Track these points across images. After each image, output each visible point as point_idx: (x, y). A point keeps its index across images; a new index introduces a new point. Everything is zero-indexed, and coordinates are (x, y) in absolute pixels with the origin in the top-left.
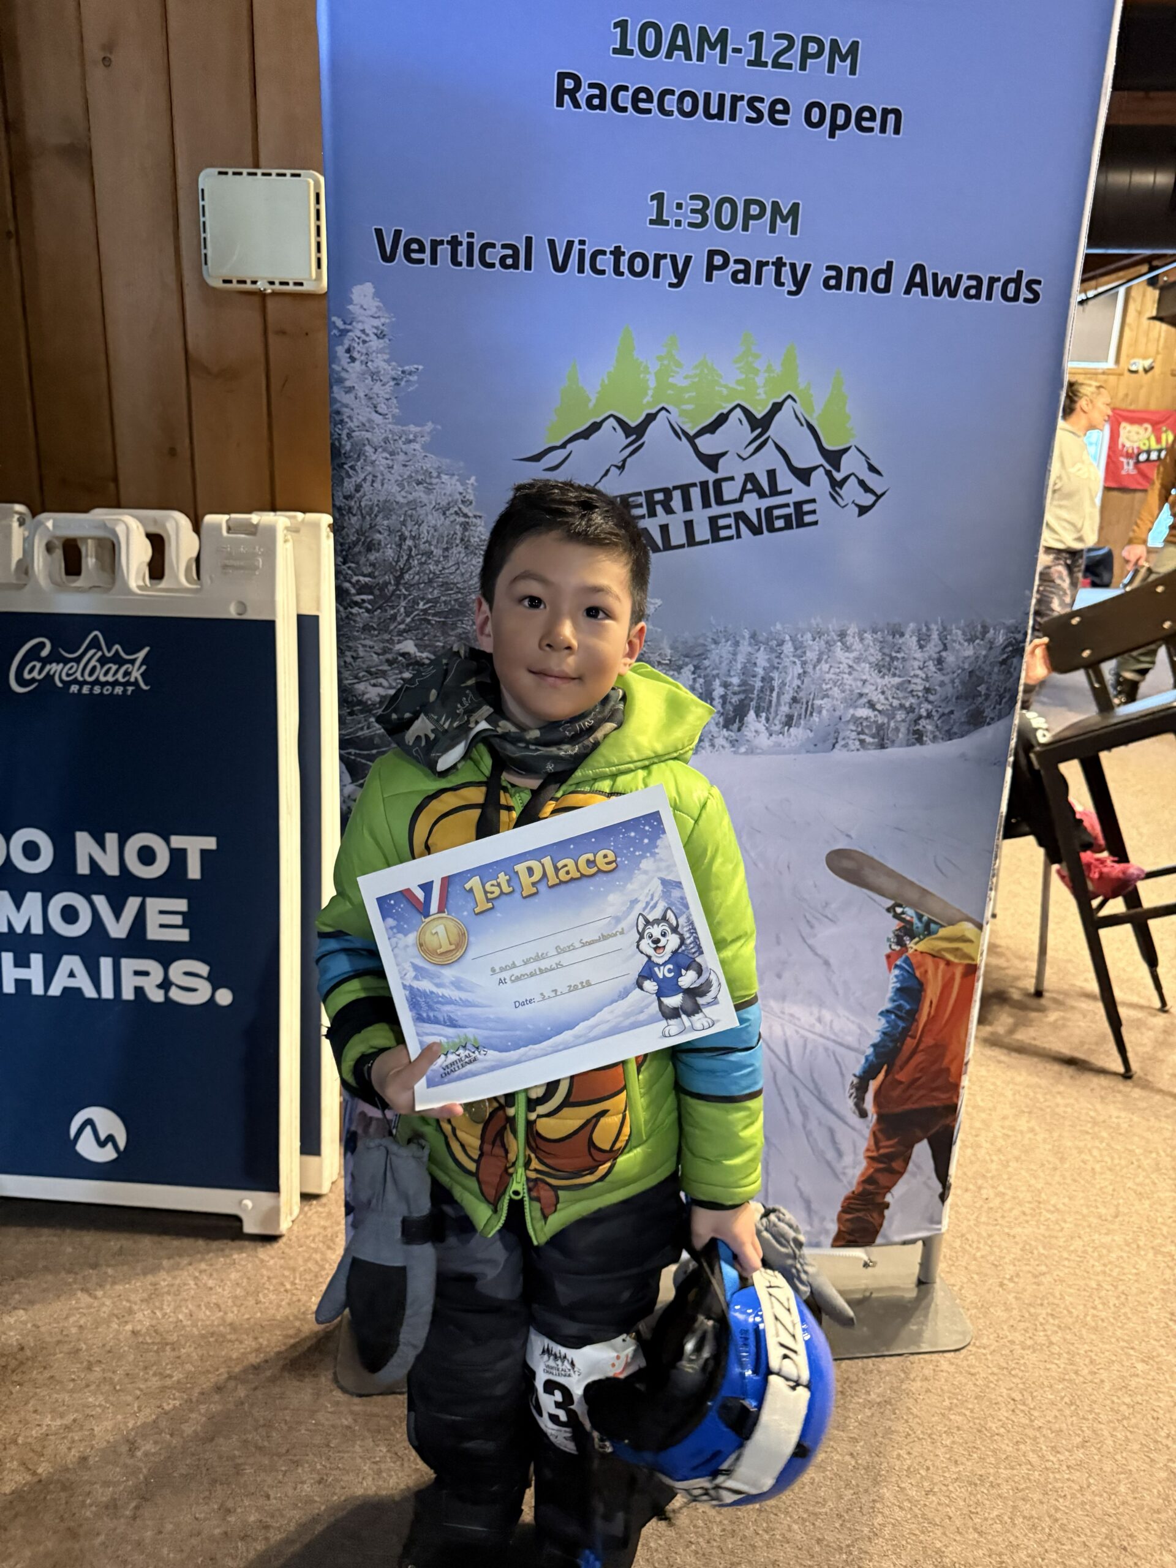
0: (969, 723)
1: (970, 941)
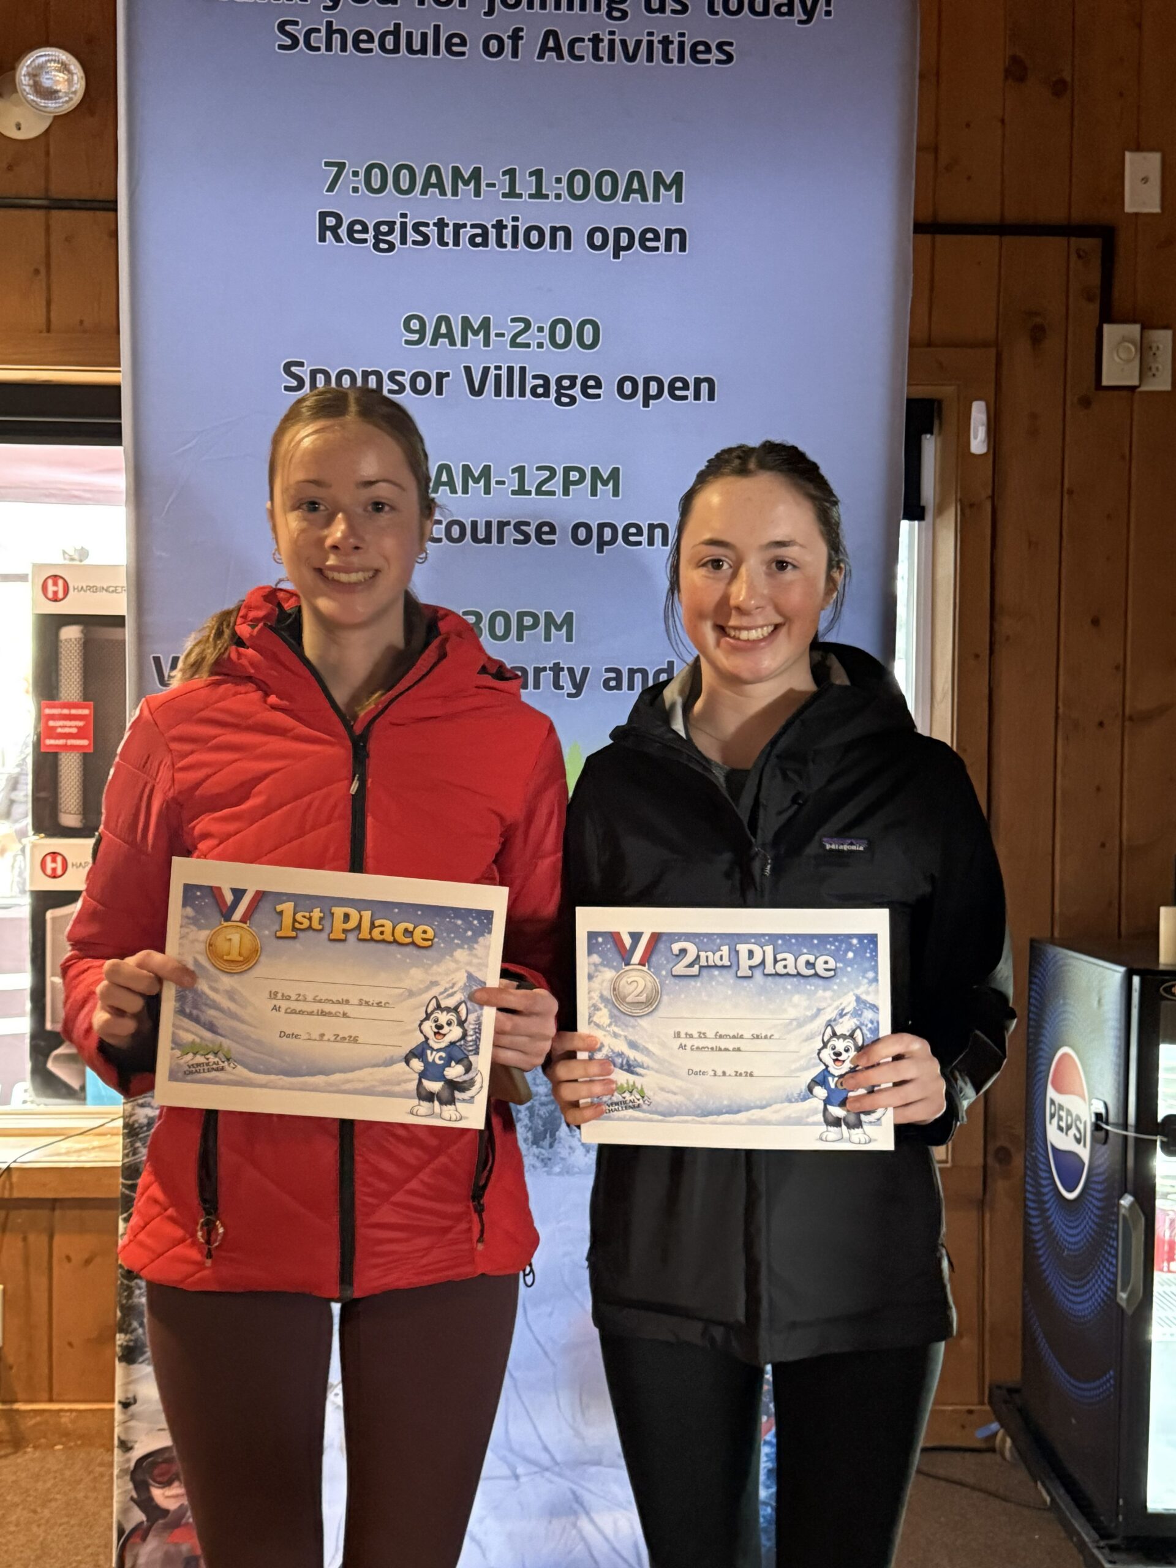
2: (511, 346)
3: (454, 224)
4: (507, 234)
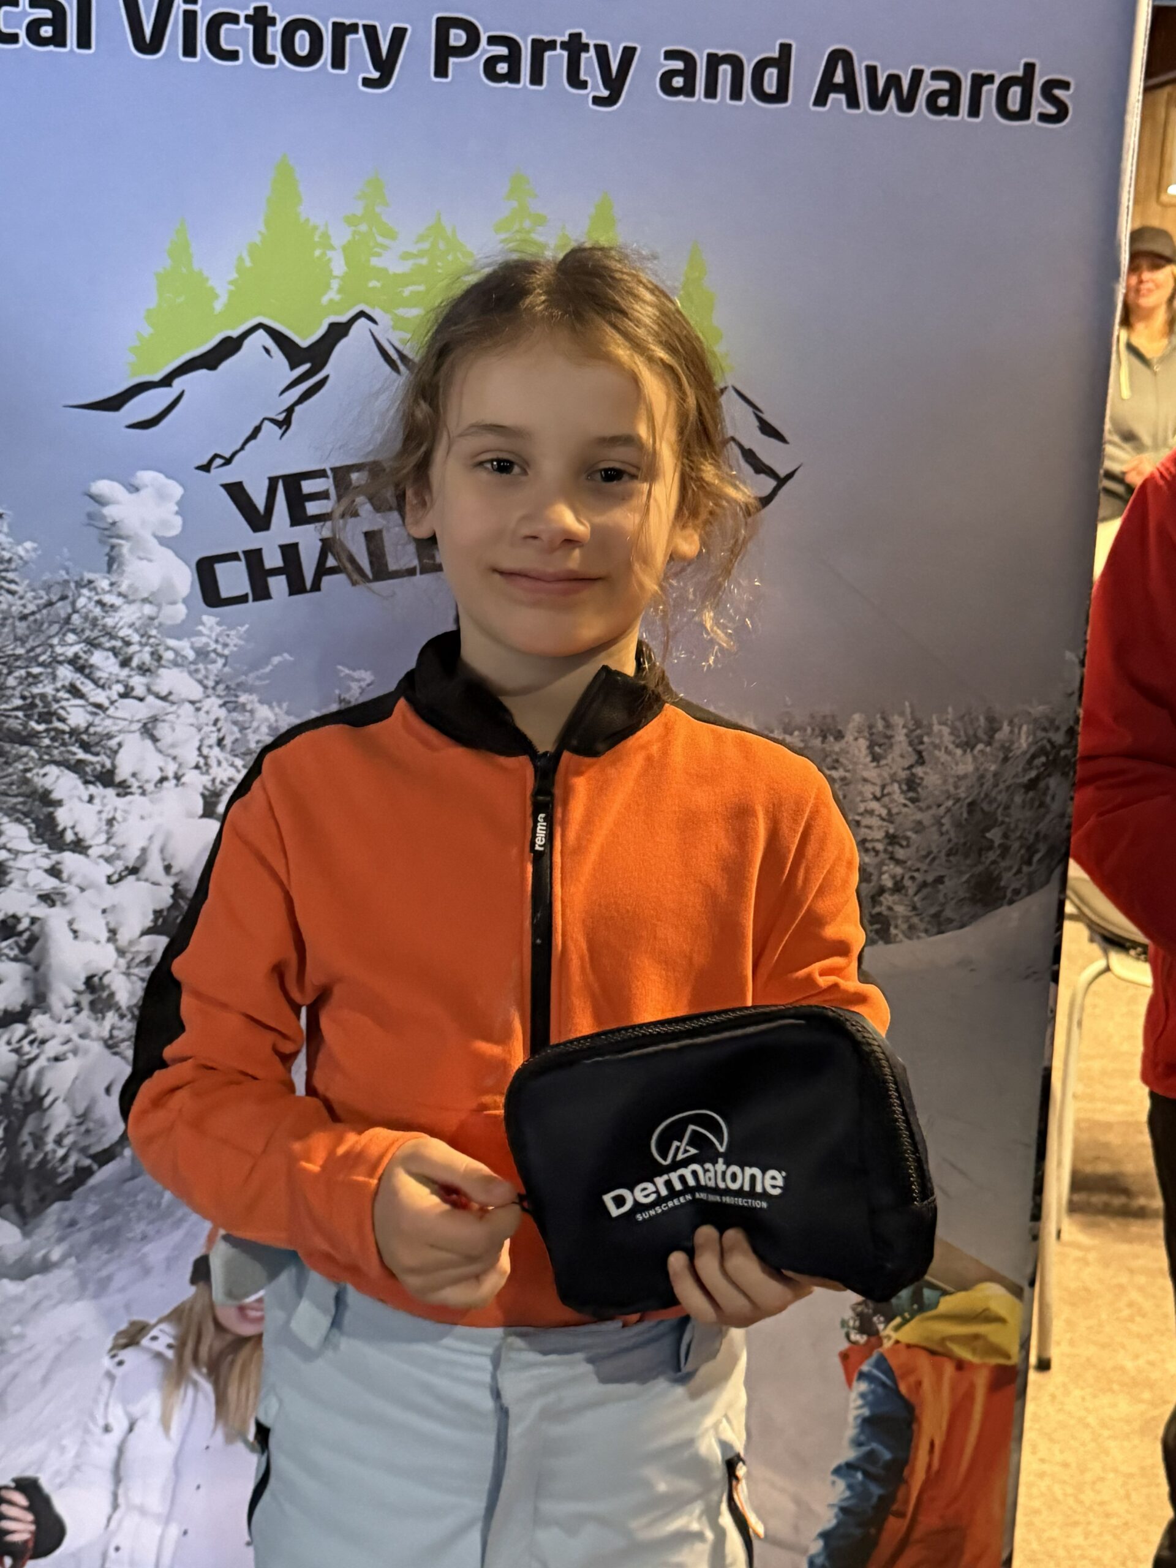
0: (973, 900)
1: (999, 1320)
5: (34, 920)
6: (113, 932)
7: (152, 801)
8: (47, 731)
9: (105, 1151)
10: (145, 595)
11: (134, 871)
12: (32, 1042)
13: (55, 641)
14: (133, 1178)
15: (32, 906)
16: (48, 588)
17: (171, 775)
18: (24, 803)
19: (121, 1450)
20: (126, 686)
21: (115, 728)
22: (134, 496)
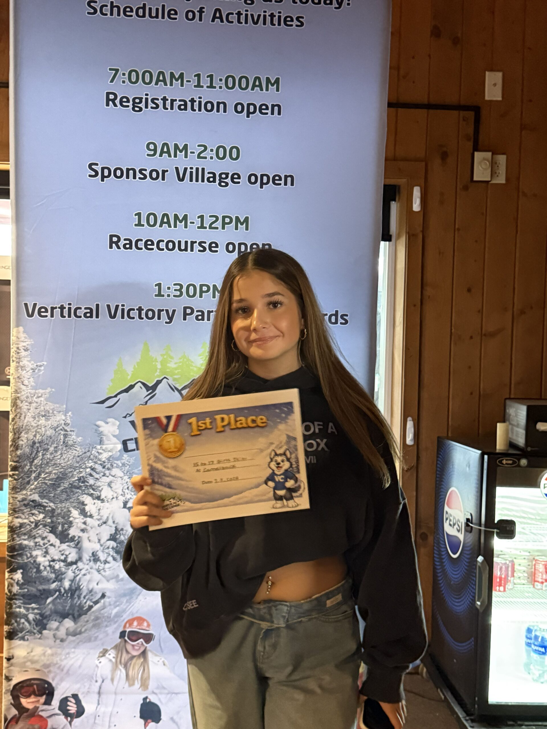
2: (198, 158)
3: (171, 100)
4: (196, 104)
5: (79, 537)
6: (99, 540)
7: (110, 504)
8: (84, 485)
9: (96, 601)
10: (109, 450)
11: (105, 523)
12: (78, 570)
13: (86, 462)
14: (103, 609)
15: (79, 533)
16: (85, 449)
17: (115, 497)
18: (77, 505)
19: (100, 688)
20: (104, 473)
21: (101, 484)
22: (107, 425)
